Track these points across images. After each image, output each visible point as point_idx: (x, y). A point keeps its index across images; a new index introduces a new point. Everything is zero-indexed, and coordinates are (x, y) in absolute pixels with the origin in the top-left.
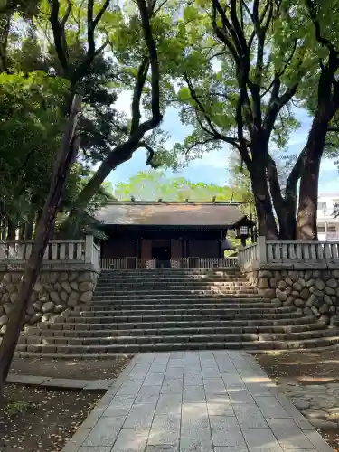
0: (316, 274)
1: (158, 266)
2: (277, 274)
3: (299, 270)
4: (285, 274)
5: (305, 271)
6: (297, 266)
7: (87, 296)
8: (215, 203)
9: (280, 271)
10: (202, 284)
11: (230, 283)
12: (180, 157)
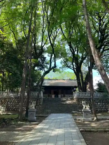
0: (88, 99)
1: (55, 97)
2: (80, 99)
3: (85, 99)
4: (82, 99)
5: (86, 99)
6: (84, 98)
7: (41, 103)
8: (70, 80)
9: (81, 99)
10: (65, 101)
11: (70, 101)
12: (61, 70)
